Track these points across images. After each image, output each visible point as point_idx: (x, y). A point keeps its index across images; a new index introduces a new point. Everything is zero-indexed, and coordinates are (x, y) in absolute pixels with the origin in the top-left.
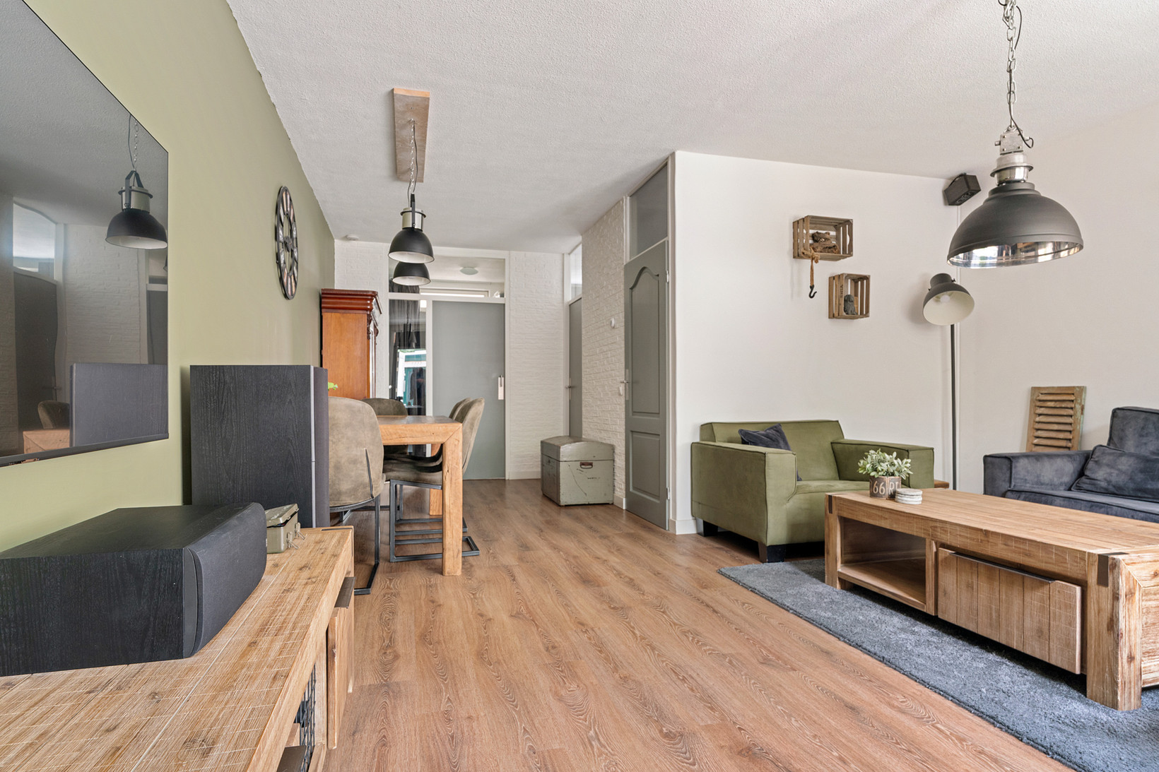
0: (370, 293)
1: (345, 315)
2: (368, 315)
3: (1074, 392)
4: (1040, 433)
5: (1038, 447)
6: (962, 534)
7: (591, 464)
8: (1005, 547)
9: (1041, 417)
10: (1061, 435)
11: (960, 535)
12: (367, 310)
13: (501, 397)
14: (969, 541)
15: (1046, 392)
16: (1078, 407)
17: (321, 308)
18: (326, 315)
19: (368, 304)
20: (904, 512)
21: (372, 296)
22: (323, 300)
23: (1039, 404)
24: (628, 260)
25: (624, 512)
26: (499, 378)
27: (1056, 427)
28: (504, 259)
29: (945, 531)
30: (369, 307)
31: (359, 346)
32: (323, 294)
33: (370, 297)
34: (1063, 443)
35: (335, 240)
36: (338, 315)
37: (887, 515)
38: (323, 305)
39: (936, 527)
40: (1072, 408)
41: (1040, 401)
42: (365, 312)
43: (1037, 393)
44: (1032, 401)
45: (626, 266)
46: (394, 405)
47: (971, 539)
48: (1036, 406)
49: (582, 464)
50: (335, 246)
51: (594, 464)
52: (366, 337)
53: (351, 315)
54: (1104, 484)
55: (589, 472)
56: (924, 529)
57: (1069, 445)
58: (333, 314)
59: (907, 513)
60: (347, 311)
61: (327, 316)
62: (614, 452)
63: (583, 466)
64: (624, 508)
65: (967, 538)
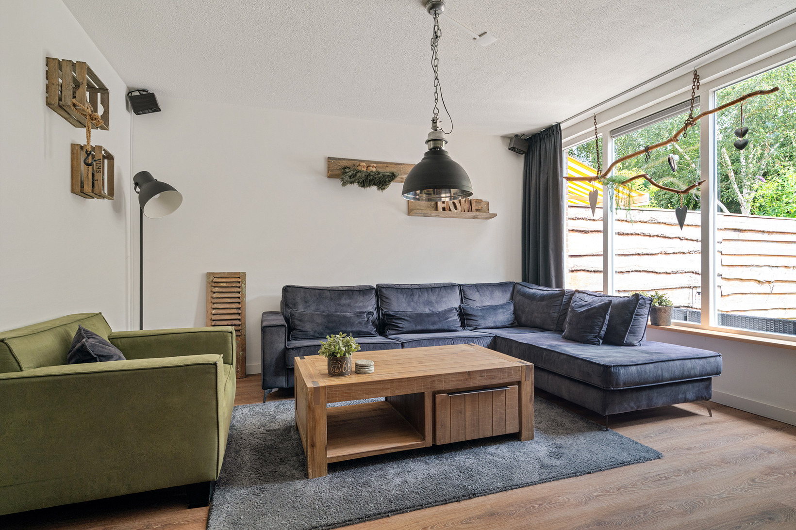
3: (240, 276)
4: (216, 306)
5: (215, 316)
6: (453, 379)
8: (482, 378)
9: (216, 294)
10: (233, 306)
11: (452, 381)
14: (458, 382)
15: (219, 276)
16: (243, 285)
20: (406, 378)
23: (214, 285)
27: (229, 300)
29: (441, 381)
34: (235, 311)
37: (388, 386)
39: (434, 381)
40: (239, 287)
41: (215, 282)
43: (212, 277)
44: (208, 282)
47: (459, 380)
48: (212, 286)
54: (312, 333)
56: (424, 386)
57: (240, 312)
59: (408, 378)
65: (457, 380)
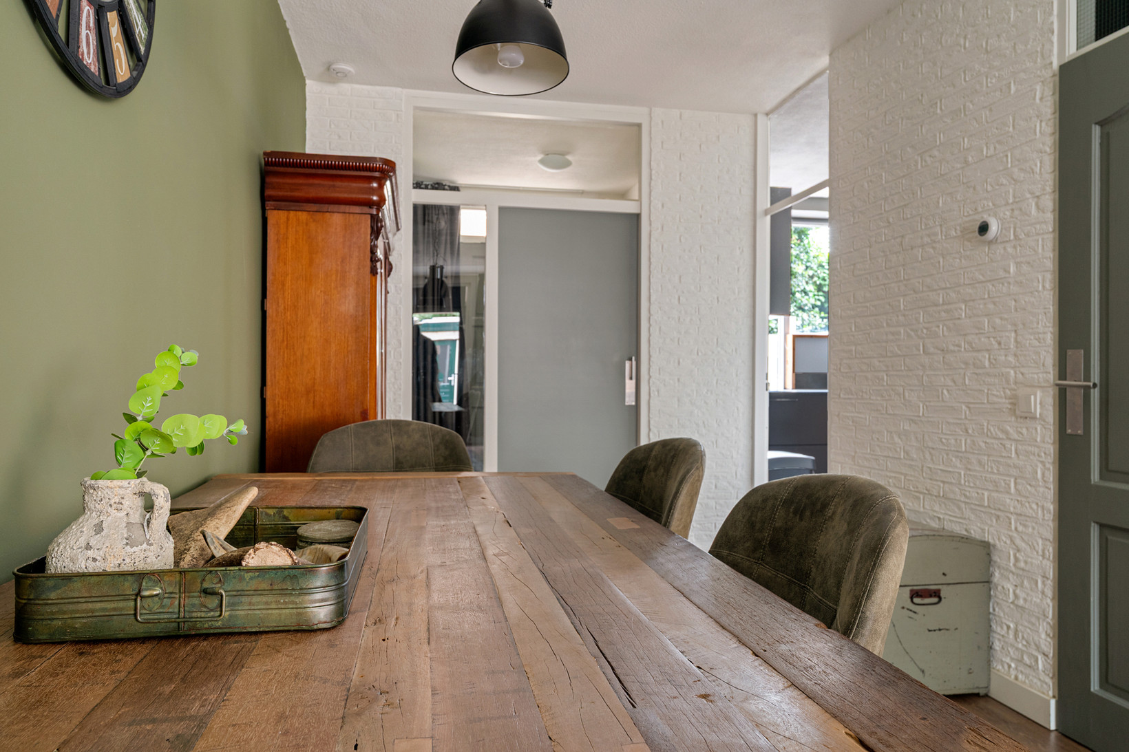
0: (378, 165)
1: (319, 216)
2: (372, 216)
7: (936, 594)
12: (370, 204)
13: (630, 400)
17: (264, 199)
18: (274, 216)
19: (373, 191)
21: (381, 170)
22: (268, 180)
24: (1072, 51)
25: (1053, 736)
26: (627, 364)
28: (639, 126)
30: (375, 198)
31: (351, 291)
32: (267, 164)
33: (377, 174)
35: (307, 82)
36: (303, 216)
38: (268, 192)
42: (366, 209)
45: (1064, 68)
46: (438, 440)
49: (915, 594)
50: (307, 94)
51: (942, 595)
52: (368, 269)
53: (336, 219)
55: (930, 614)
58: (292, 214)
60: (325, 207)
61: (276, 217)
62: (990, 561)
63: (917, 600)
64: (1053, 726)
